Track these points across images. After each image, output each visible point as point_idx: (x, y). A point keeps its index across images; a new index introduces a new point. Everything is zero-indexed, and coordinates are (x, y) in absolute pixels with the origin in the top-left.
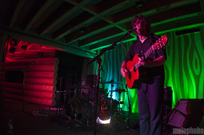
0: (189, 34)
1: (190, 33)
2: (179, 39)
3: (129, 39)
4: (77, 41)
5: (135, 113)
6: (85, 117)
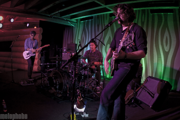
0: (162, 13)
1: (164, 13)
2: (153, 17)
3: (107, 12)
4: (59, 13)
5: (109, 78)
6: (66, 87)
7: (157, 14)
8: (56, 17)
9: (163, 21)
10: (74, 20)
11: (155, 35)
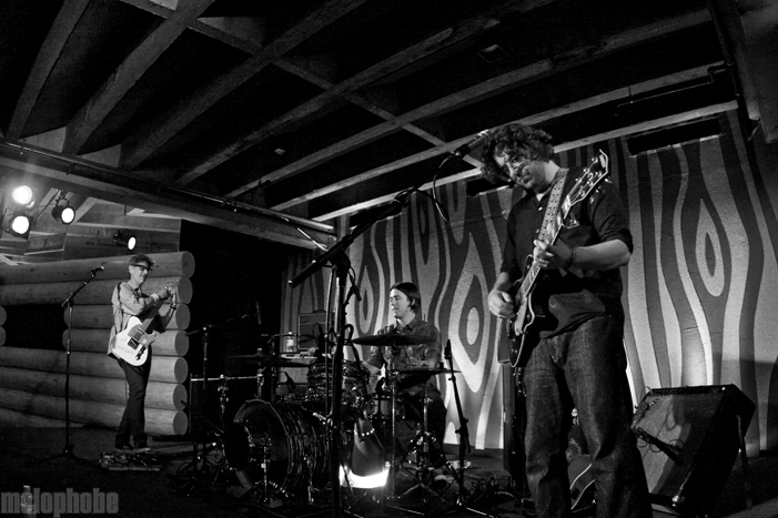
0: (678, 145)
1: (685, 143)
2: (643, 164)
3: (455, 172)
4: (260, 185)
5: (486, 449)
6: (299, 470)
7: (655, 151)
8: (249, 207)
9: (685, 175)
10: (321, 221)
11: (658, 238)
